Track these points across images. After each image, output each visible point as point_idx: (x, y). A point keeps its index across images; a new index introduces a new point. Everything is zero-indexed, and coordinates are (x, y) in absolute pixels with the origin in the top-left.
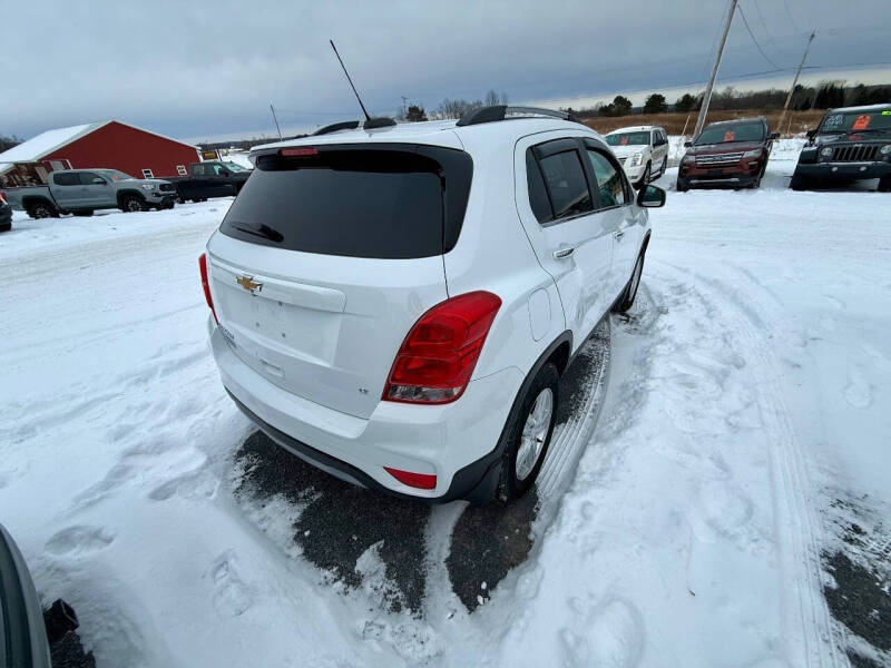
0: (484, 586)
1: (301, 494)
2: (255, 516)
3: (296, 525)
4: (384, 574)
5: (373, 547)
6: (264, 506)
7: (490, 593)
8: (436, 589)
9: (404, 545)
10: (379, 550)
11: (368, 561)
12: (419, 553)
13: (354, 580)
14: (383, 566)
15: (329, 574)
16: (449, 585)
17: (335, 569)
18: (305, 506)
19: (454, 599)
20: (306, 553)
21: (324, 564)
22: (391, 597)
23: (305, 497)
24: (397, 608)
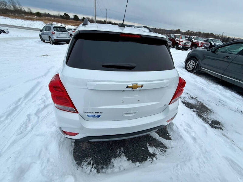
0: (168, 135)
1: (118, 153)
2: (116, 170)
3: (128, 160)
4: (156, 148)
5: (148, 146)
6: (113, 166)
7: (170, 135)
8: (164, 142)
9: (151, 141)
10: (149, 146)
11: (151, 150)
12: (155, 140)
13: (154, 155)
14: (154, 148)
15: (149, 159)
16: (165, 139)
17: (149, 157)
18: (123, 154)
19: (168, 140)
20: (140, 162)
21: (146, 159)
22: (162, 150)
23: (120, 153)
24: (165, 151)
